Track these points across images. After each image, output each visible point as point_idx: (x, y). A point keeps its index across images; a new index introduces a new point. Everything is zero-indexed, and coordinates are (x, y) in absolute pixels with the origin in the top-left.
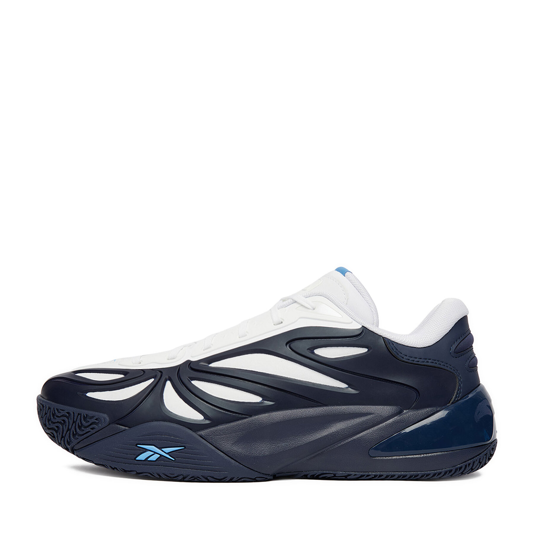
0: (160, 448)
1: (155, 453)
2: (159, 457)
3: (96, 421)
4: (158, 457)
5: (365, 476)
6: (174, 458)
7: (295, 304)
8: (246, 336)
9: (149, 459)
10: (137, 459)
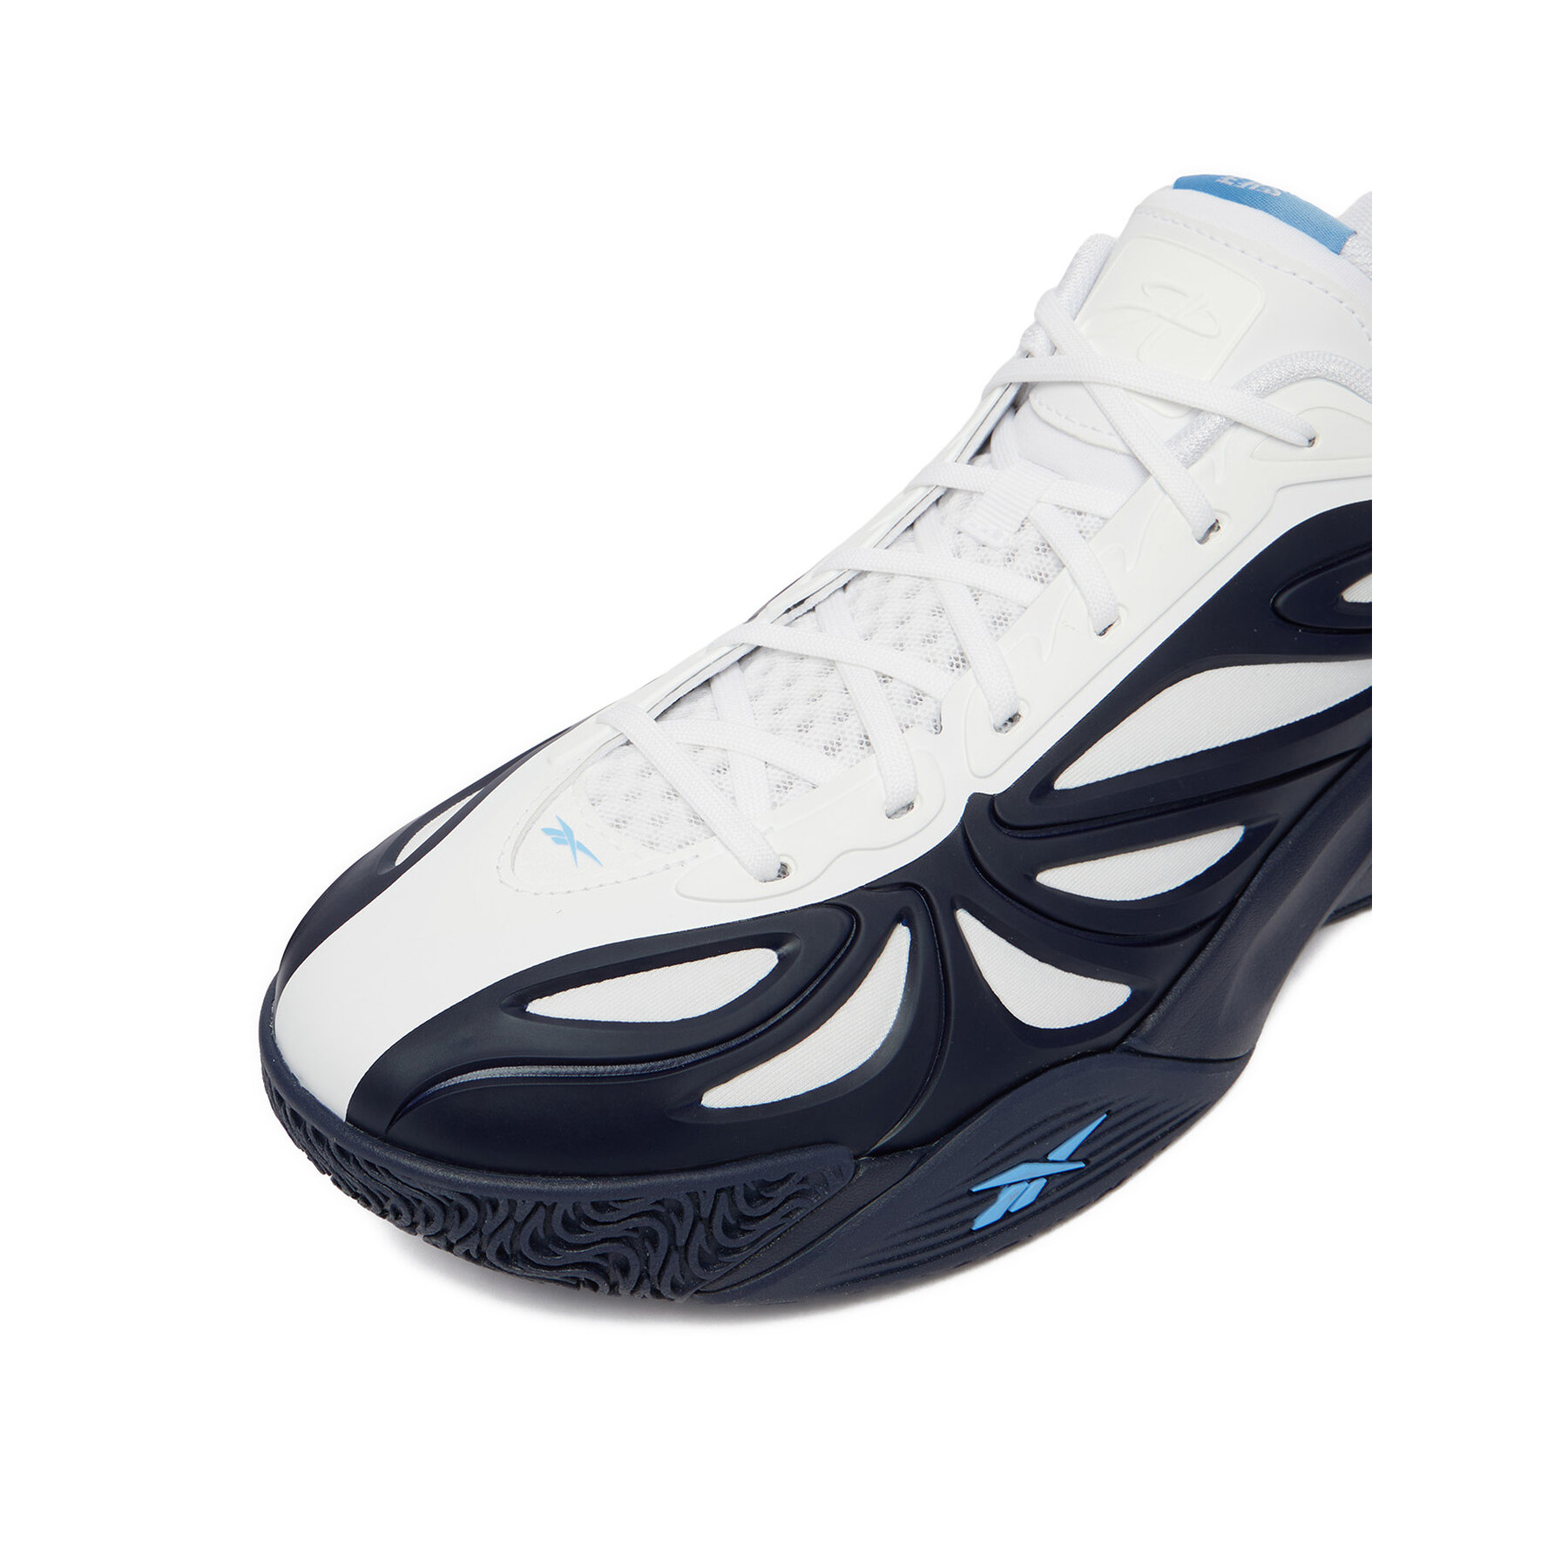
0: (1043, 1157)
1: (1032, 1180)
2: (1045, 1185)
4: (1043, 1186)
6: (1083, 1162)
7: (1241, 431)
8: (1119, 618)
9: (1012, 1210)
10: (974, 1228)
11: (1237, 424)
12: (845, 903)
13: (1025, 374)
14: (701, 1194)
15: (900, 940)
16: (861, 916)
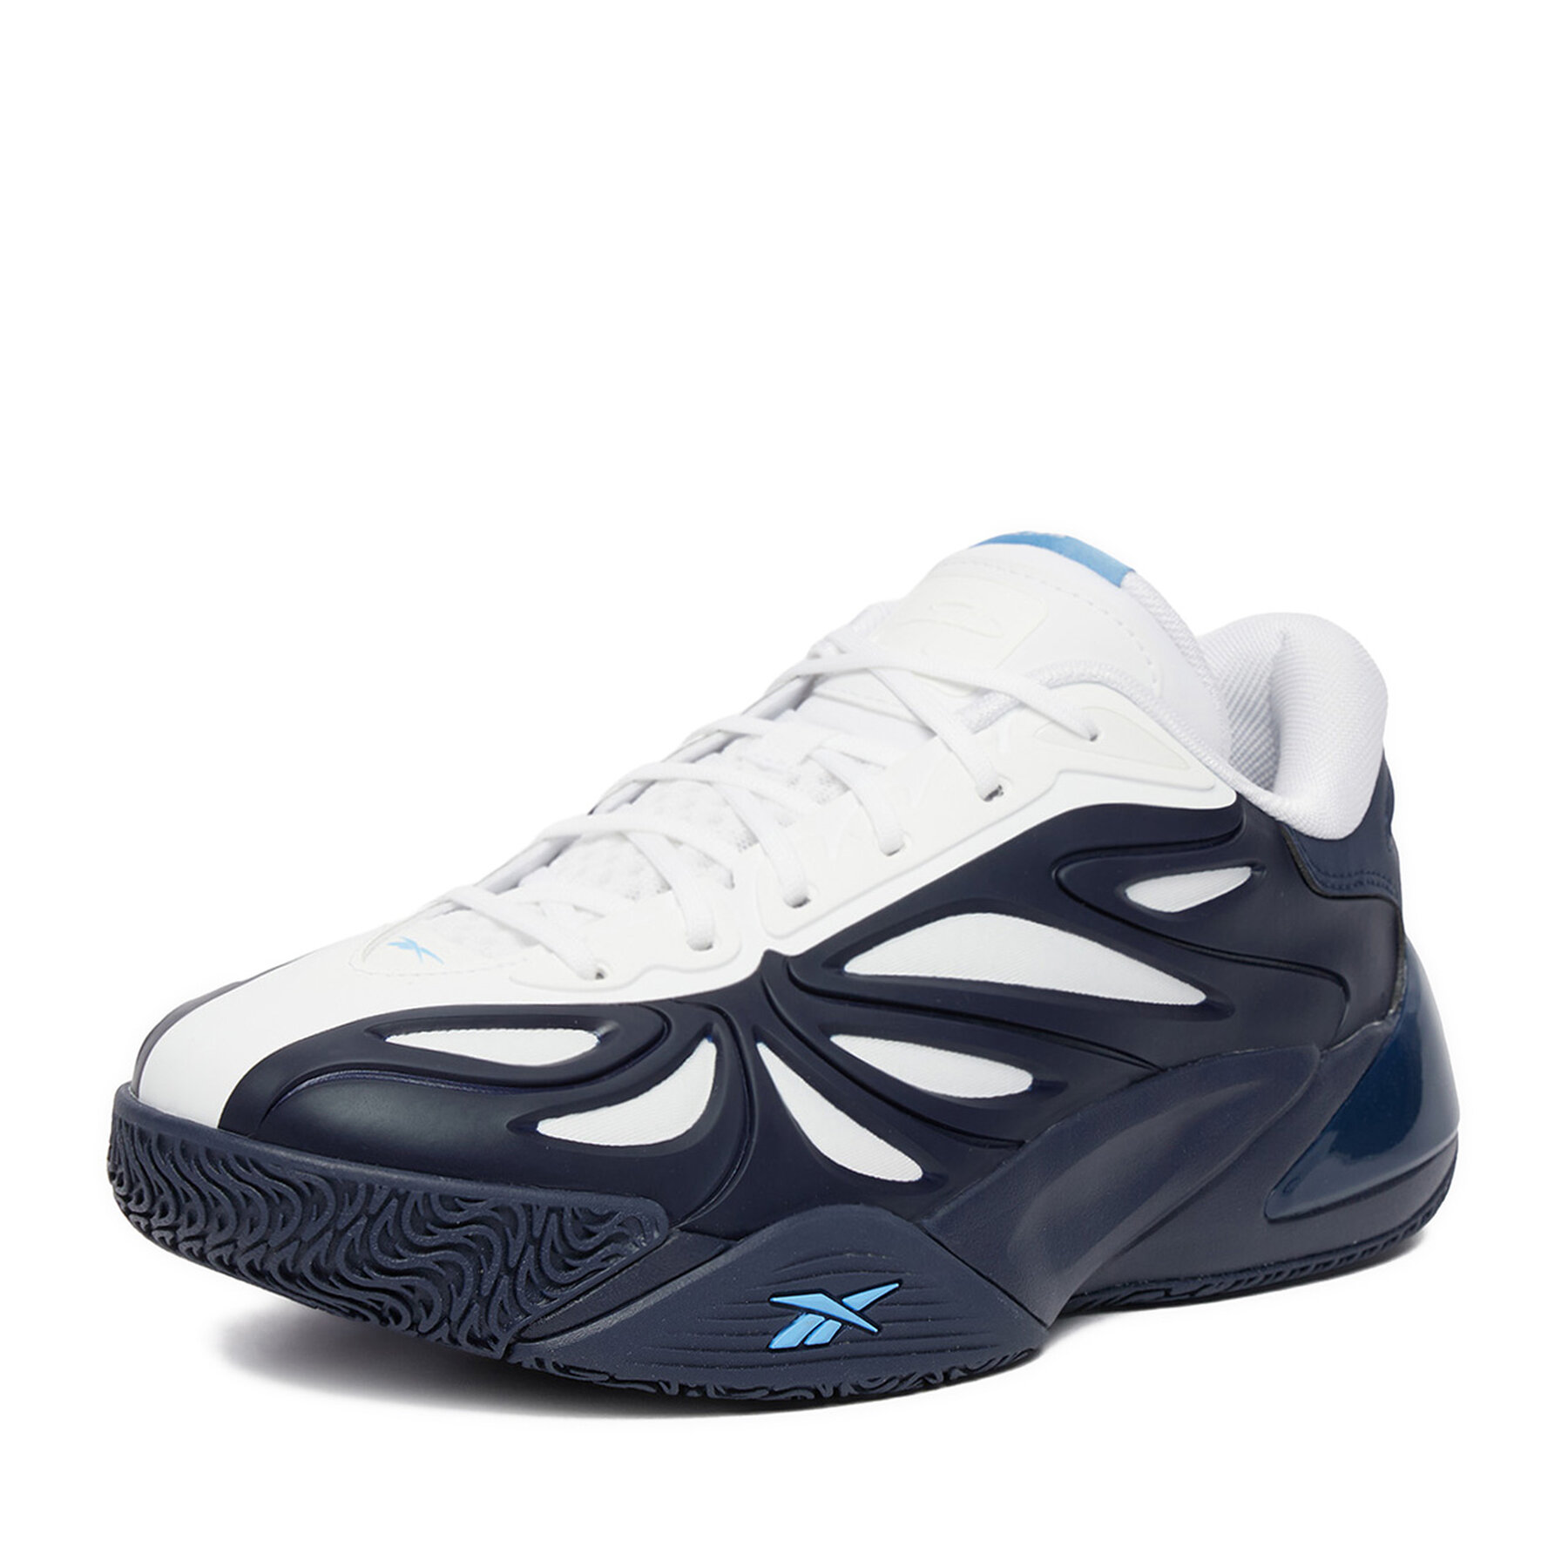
0: (839, 1299)
1: (828, 1317)
2: (841, 1328)
3: (621, 1229)
4: (838, 1328)
5: (1244, 1283)
6: (876, 1328)
7: (1024, 713)
8: (903, 846)
9: (809, 1342)
10: (773, 1346)
11: (1022, 705)
12: (659, 1009)
13: (815, 667)
14: (535, 1208)
15: (705, 1056)
16: (672, 1020)
